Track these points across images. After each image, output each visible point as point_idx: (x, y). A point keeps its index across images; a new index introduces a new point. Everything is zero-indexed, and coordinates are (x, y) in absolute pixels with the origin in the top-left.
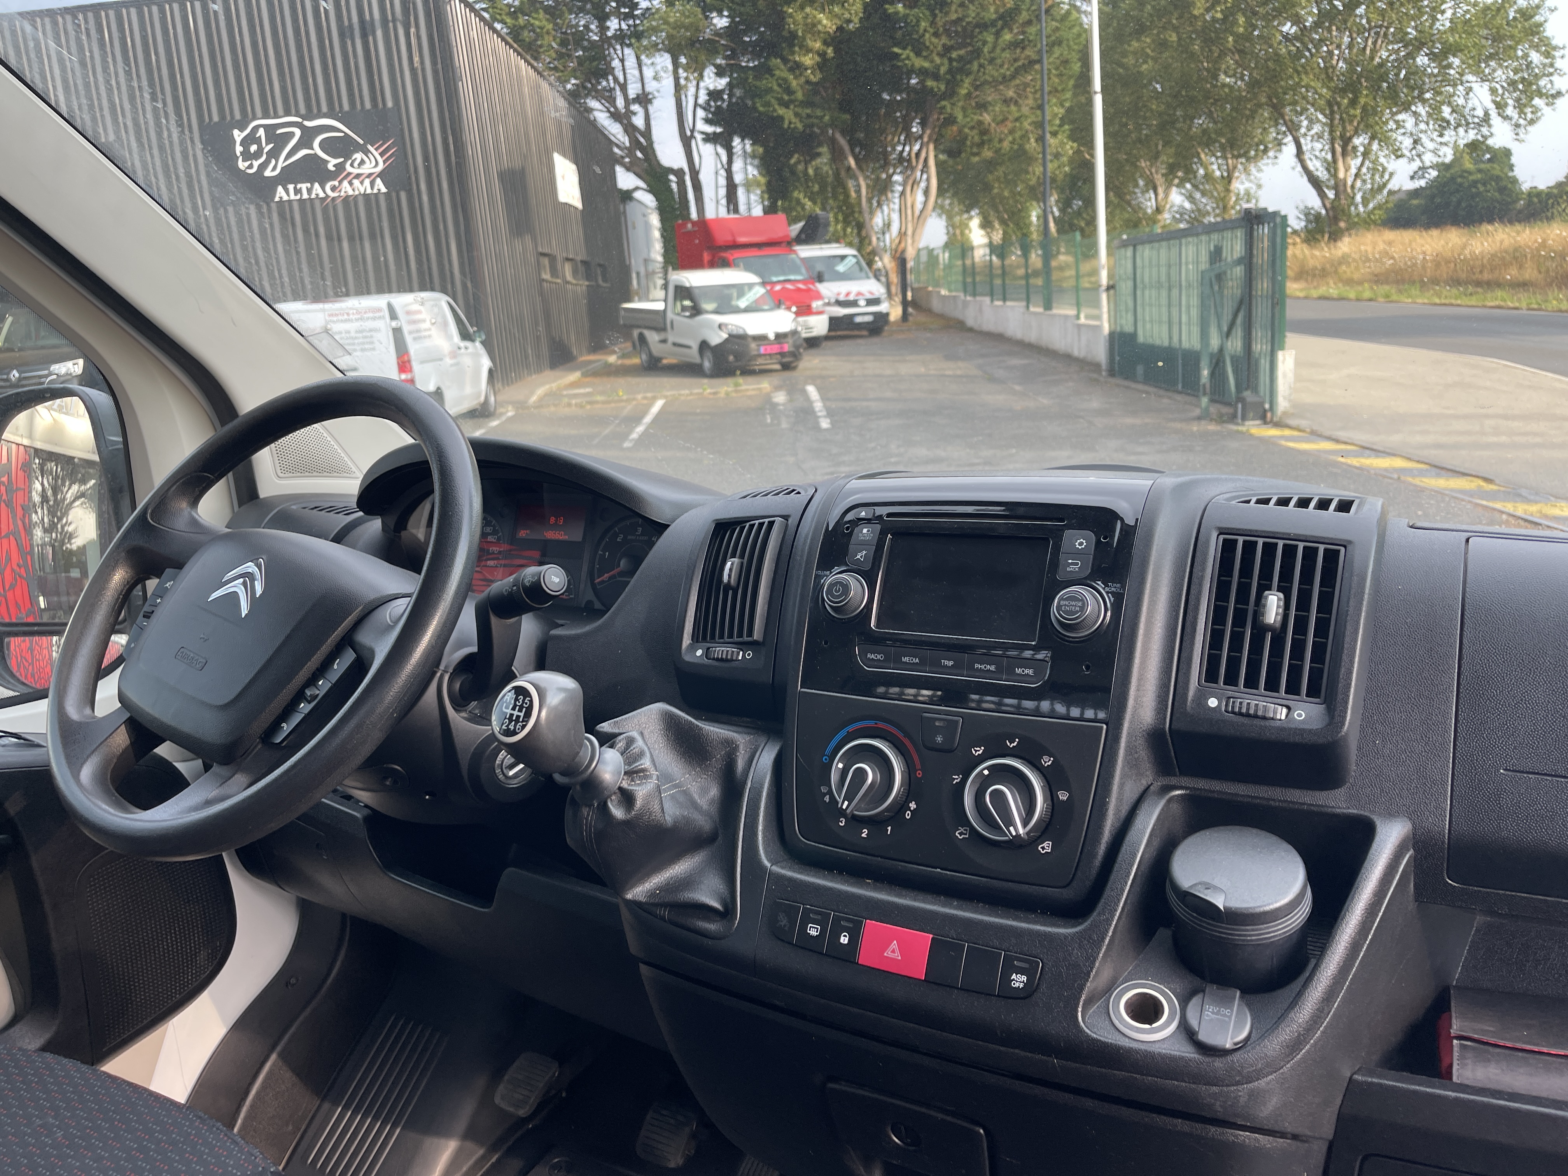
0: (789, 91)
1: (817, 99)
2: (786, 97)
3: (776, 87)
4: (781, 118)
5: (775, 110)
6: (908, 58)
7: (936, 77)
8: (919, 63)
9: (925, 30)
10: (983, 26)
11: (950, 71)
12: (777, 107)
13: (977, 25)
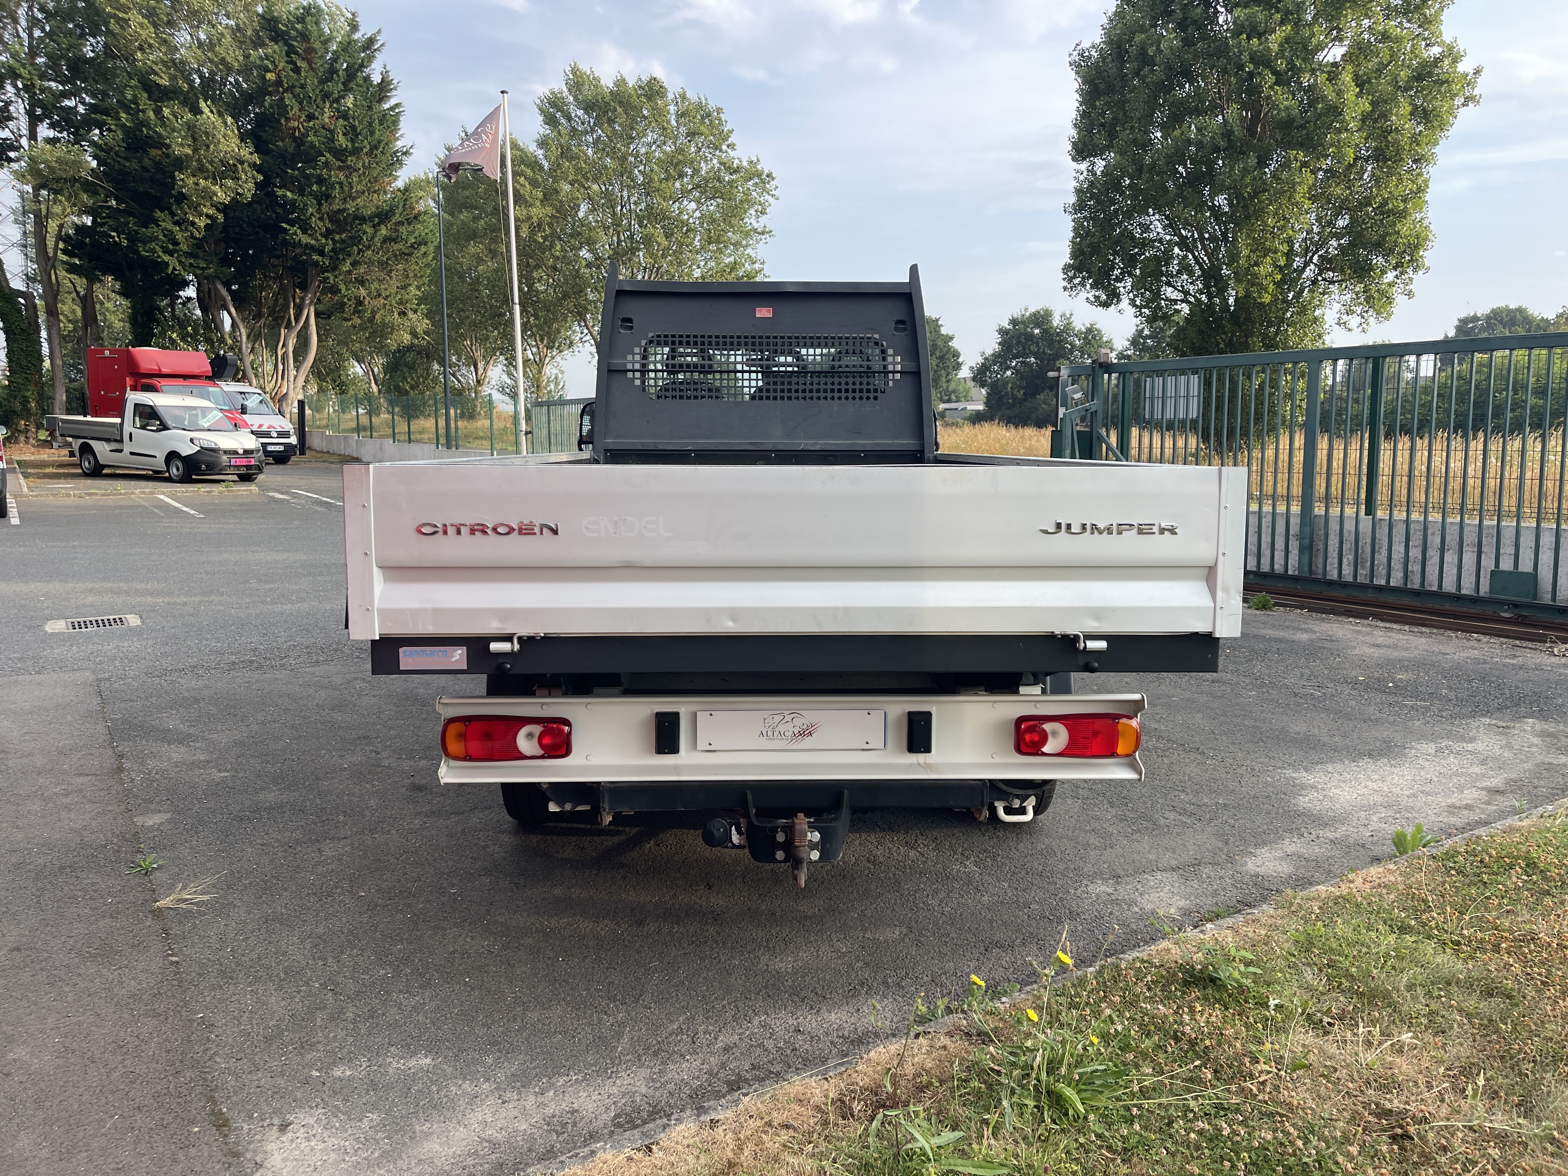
0: (176, 243)
1: (201, 253)
2: (171, 247)
3: (161, 237)
4: (167, 264)
5: (159, 257)
6: (295, 234)
7: (321, 253)
8: (305, 239)
9: (312, 214)
10: (363, 220)
11: (333, 250)
12: (160, 254)
13: (356, 217)
